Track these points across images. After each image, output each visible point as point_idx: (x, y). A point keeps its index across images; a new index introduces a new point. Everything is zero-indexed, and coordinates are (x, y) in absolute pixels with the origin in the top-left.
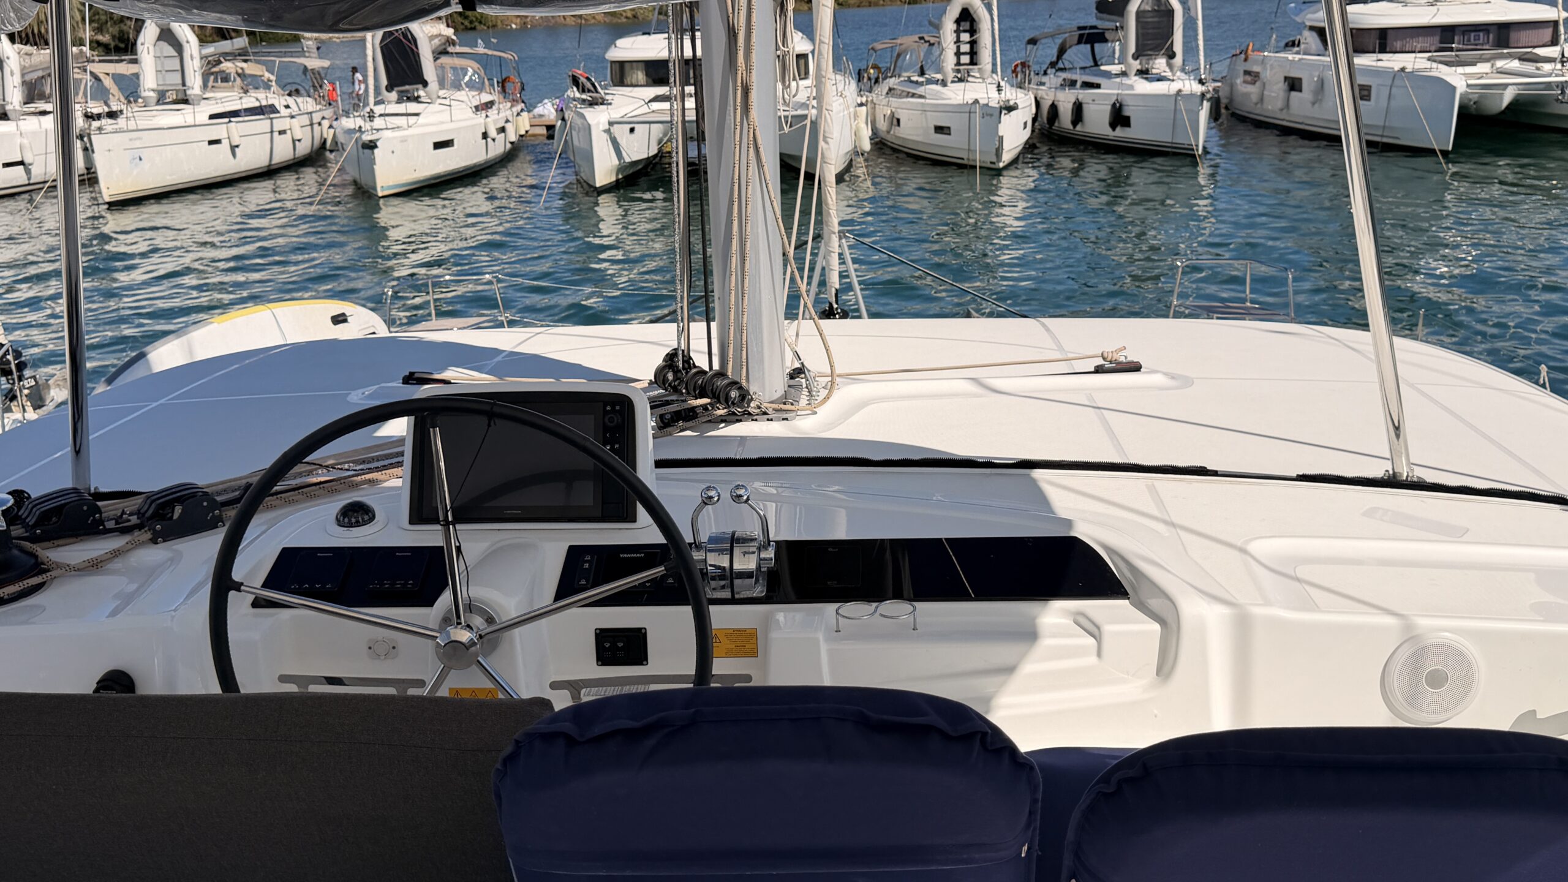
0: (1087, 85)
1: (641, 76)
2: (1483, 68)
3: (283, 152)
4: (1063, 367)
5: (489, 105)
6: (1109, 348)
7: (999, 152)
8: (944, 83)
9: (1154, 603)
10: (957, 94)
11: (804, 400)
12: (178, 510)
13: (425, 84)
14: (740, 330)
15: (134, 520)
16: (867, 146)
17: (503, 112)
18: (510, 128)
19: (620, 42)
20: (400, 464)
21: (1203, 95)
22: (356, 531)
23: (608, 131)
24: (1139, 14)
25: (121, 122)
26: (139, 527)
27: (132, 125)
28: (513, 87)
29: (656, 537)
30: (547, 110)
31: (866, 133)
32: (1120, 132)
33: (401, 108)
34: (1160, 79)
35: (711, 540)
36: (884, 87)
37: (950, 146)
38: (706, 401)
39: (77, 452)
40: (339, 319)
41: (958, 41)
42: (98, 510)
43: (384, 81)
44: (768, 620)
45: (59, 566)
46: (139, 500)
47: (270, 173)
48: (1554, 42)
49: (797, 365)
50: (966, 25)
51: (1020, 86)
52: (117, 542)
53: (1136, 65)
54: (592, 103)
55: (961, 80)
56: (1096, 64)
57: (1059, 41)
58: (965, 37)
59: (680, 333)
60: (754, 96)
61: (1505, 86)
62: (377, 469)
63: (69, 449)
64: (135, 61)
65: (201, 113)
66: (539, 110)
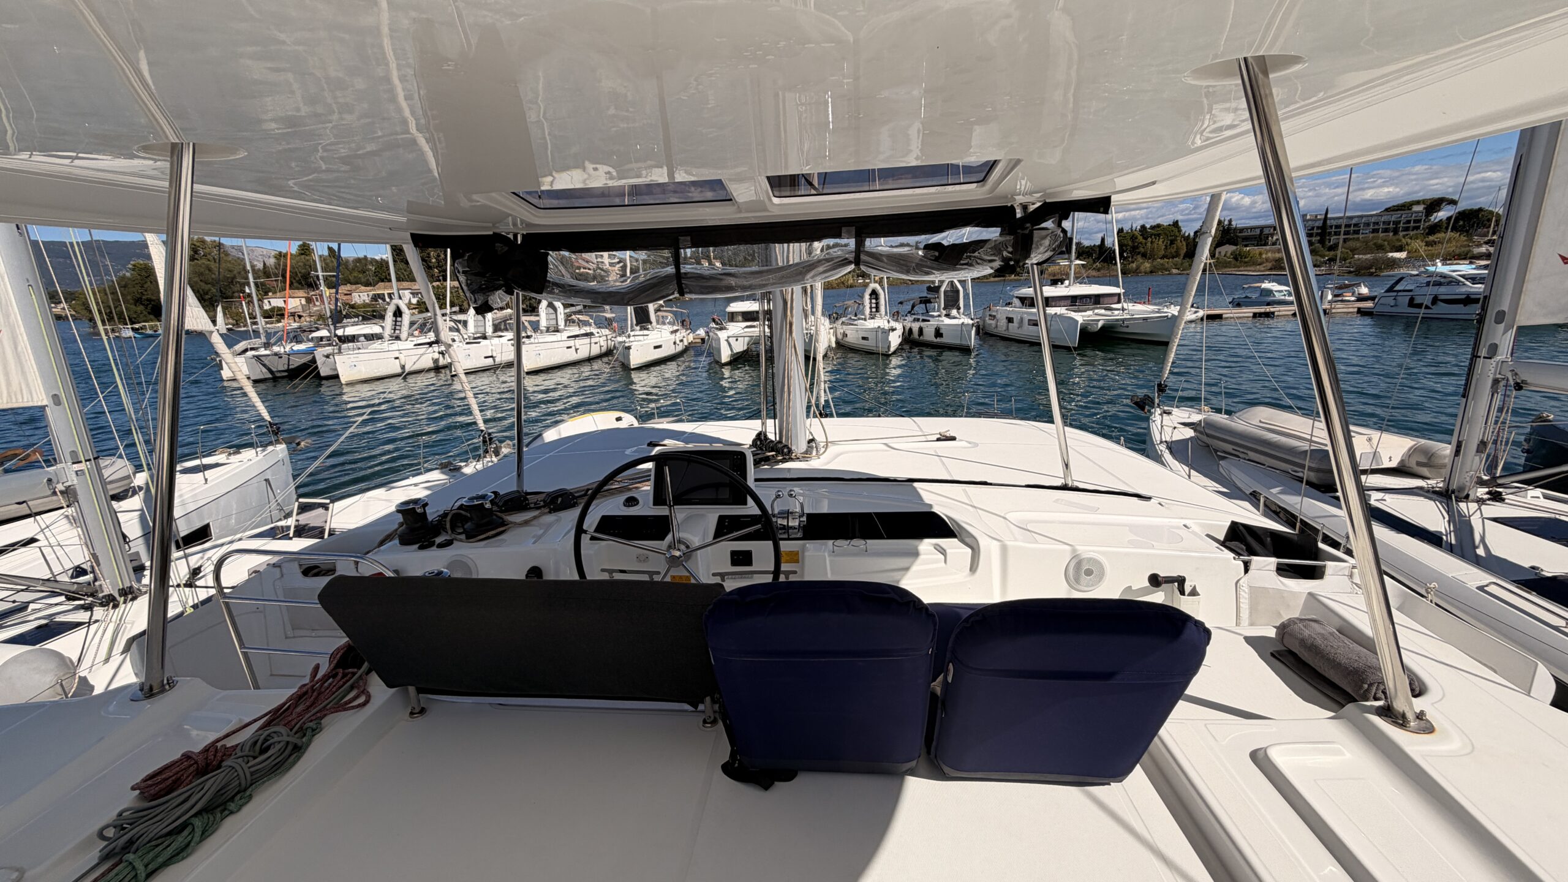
0: (924, 320)
1: (740, 318)
2: (1090, 313)
3: (596, 350)
4: (923, 438)
5: (676, 331)
6: (942, 431)
7: (889, 347)
8: (865, 320)
9: (967, 540)
10: (871, 324)
11: (814, 453)
12: (560, 500)
13: (651, 323)
14: (788, 424)
15: (542, 503)
16: (834, 345)
17: (682, 333)
18: (685, 340)
19: (731, 305)
20: (649, 480)
21: (973, 325)
22: (632, 509)
23: (727, 341)
24: (945, 292)
25: (532, 340)
26: (544, 507)
27: (536, 341)
28: (687, 323)
29: (756, 511)
30: (701, 332)
31: (833, 340)
32: (939, 340)
33: (641, 333)
34: (955, 318)
35: (779, 513)
36: (840, 321)
37: (870, 344)
38: (773, 453)
39: (519, 475)
40: (619, 419)
41: (871, 303)
42: (527, 499)
43: (635, 322)
44: (804, 547)
45: (512, 523)
46: (544, 495)
47: (590, 360)
48: (1119, 302)
49: (811, 437)
50: (874, 296)
51: (897, 320)
52: (536, 513)
53: (944, 312)
54: (721, 329)
55: (872, 318)
56: (928, 312)
57: (912, 302)
58: (874, 301)
59: (763, 424)
60: (794, 327)
61: (1099, 320)
62: (639, 482)
63: (515, 473)
64: (538, 315)
65: (565, 334)
66: (698, 332)
